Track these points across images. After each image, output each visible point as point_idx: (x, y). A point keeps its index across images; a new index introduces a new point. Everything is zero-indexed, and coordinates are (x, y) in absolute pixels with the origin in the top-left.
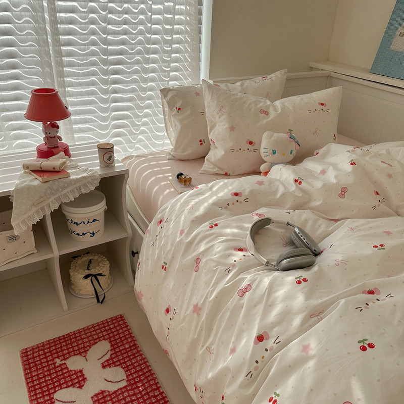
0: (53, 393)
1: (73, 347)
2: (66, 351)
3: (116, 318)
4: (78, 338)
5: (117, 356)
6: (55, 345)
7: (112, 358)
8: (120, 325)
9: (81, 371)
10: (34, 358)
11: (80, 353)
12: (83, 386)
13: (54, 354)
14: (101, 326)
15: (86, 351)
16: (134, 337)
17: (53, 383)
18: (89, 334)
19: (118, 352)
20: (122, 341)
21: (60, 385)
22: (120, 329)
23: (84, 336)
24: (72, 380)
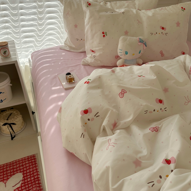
3: (31, 157)
4: (4, 170)
5: (25, 186)
7: (21, 187)
8: (32, 162)
11: (3, 181)
14: (20, 162)
15: (7, 179)
16: (38, 172)
18: (11, 168)
19: (26, 182)
20: (30, 175)
22: (31, 165)
23: (9, 168)
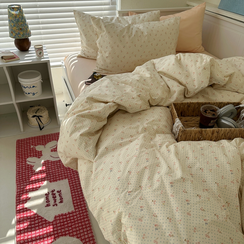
0: (26, 158)
1: (40, 142)
2: (37, 143)
6: (32, 140)
9: (41, 151)
10: (22, 144)
11: (43, 145)
12: (40, 157)
13: (31, 143)
15: (46, 144)
17: (27, 154)
18: (49, 138)
21: (31, 155)
24: (36, 154)
